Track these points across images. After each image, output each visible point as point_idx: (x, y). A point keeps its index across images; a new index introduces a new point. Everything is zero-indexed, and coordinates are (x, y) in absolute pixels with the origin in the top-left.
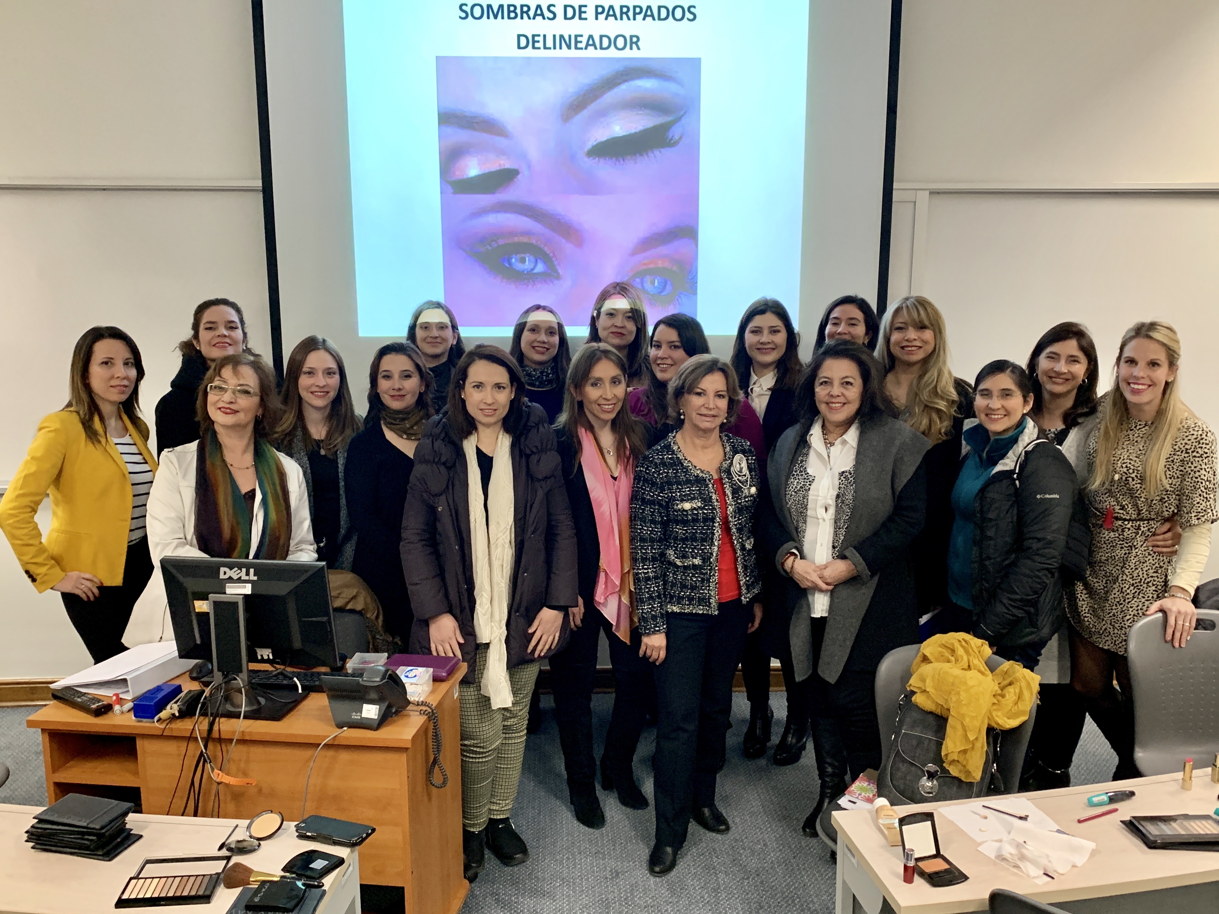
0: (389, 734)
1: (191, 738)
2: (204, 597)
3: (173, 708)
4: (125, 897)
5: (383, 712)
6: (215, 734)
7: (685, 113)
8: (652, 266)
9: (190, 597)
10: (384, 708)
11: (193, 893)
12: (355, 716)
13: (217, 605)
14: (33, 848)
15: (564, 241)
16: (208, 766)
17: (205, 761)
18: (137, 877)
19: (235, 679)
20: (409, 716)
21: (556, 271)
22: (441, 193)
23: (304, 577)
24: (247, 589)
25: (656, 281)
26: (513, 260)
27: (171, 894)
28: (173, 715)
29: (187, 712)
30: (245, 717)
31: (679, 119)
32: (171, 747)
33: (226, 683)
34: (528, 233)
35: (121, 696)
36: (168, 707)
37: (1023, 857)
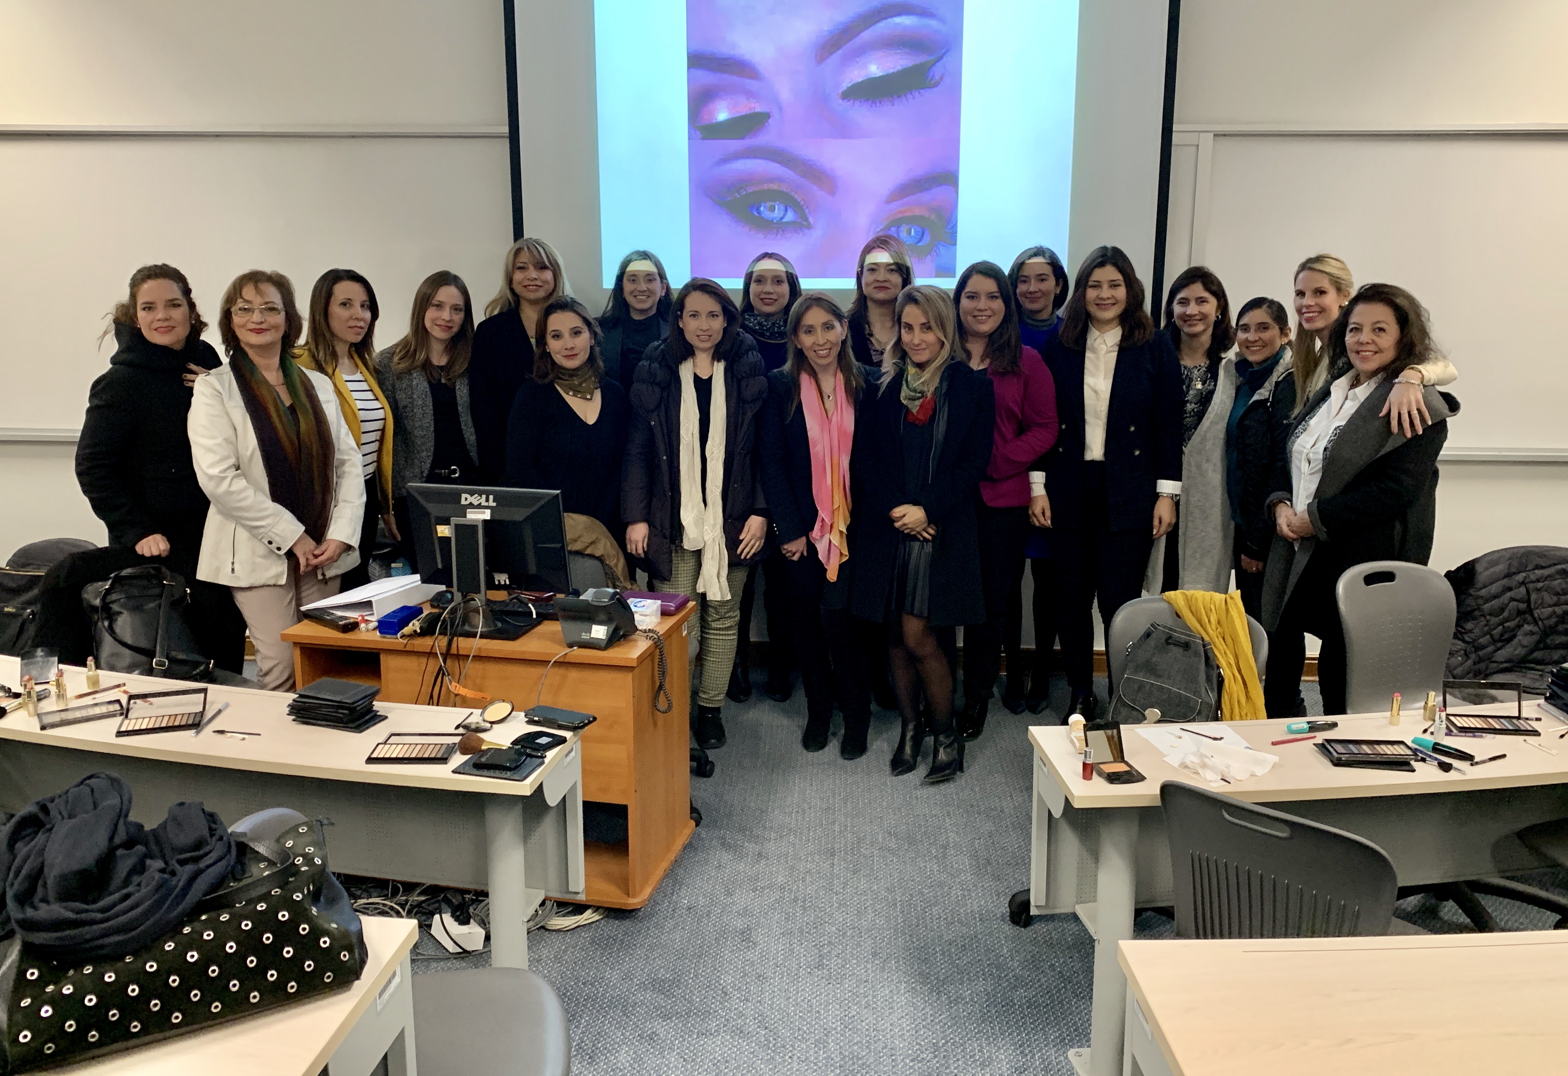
0: (616, 654)
1: (431, 654)
2: (446, 522)
3: (415, 625)
4: (374, 756)
5: (610, 633)
6: (454, 650)
7: (946, 52)
8: (908, 214)
9: (433, 520)
10: (612, 629)
11: (433, 756)
12: (585, 636)
13: (458, 528)
14: (294, 720)
15: (815, 187)
16: (446, 679)
17: (444, 674)
18: (385, 743)
19: (474, 600)
20: (635, 641)
21: (807, 220)
22: (689, 138)
23: (539, 505)
24: (487, 515)
25: (913, 231)
26: (762, 209)
27: (413, 756)
28: (415, 631)
29: (427, 630)
30: (482, 637)
31: (940, 59)
32: (412, 663)
33: (464, 602)
34: (780, 180)
35: (366, 618)
36: (411, 624)
37: (1204, 766)
